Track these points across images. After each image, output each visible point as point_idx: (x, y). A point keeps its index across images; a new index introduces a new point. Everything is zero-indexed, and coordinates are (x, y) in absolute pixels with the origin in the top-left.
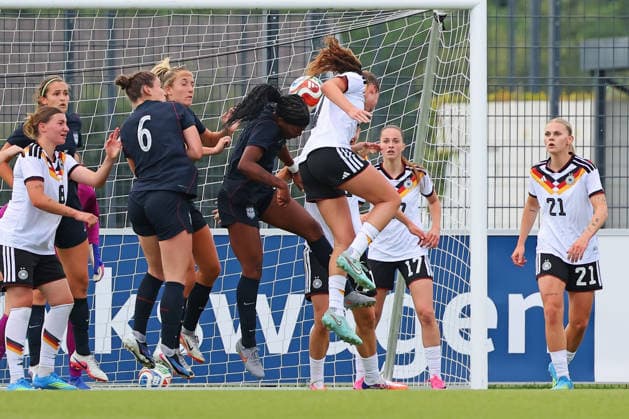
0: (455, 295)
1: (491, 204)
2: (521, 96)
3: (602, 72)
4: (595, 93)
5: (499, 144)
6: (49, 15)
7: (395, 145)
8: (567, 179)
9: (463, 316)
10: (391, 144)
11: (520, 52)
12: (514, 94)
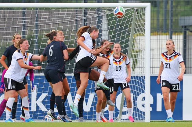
0: (140, 94)
1: (152, 66)
2: (161, 34)
3: (185, 27)
4: (183, 33)
5: (154, 48)
6: (18, 10)
7: (118, 49)
8: (172, 58)
9: (143, 100)
10: (117, 48)
11: (160, 20)
12: (159, 33)
